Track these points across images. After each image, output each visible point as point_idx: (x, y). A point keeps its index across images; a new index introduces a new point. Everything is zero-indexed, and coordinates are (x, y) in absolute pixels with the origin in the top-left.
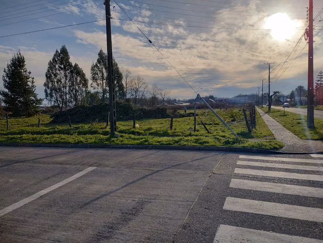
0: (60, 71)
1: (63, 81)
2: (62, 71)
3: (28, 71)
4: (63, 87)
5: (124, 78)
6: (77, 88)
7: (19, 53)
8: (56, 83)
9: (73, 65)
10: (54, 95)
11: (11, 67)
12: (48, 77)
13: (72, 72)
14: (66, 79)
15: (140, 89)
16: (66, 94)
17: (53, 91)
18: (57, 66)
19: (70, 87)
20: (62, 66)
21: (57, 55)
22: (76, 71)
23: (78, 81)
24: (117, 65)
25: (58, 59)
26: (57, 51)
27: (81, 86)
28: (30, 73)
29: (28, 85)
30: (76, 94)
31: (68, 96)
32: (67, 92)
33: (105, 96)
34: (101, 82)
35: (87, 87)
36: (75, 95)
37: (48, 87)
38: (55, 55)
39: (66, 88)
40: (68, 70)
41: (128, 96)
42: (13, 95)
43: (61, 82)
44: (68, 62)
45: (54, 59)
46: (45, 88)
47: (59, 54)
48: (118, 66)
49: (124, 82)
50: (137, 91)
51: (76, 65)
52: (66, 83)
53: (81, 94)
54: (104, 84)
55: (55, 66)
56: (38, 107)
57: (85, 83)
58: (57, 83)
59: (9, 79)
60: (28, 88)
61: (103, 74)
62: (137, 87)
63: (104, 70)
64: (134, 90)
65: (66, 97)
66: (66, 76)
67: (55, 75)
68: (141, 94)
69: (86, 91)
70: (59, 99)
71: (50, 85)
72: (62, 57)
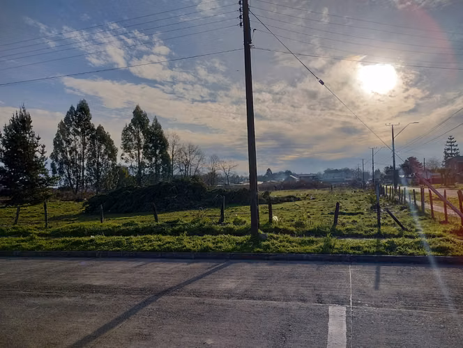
0: (75, 135)
1: (79, 150)
2: (78, 137)
3: (36, 136)
4: (80, 159)
5: (170, 147)
6: (100, 160)
7: (22, 110)
8: (68, 153)
9: (96, 128)
10: (65, 171)
11: (11, 131)
12: (58, 145)
13: (93, 138)
14: (84, 148)
15: (192, 162)
16: (84, 168)
17: (64, 166)
18: (71, 130)
19: (89, 159)
20: (79, 130)
21: (71, 112)
22: (100, 137)
23: (102, 151)
24: (160, 128)
25: (73, 119)
26: (72, 108)
27: (106, 157)
28: (39, 139)
29: (36, 157)
30: (98, 168)
31: (85, 172)
32: (85, 166)
33: (142, 172)
34: (137, 152)
35: (115, 160)
36: (97, 171)
37: (57, 160)
38: (69, 113)
39: (83, 161)
40: (88, 135)
41: (176, 172)
42: (12, 171)
43: (77, 152)
44: (89, 124)
45: (67, 119)
46: (52, 161)
47: (76, 112)
48: (162, 129)
49: (169, 152)
50: (187, 164)
51: (100, 128)
52: (83, 153)
53: (106, 169)
54: (141, 156)
55: (68, 129)
56: (49, 189)
57: (112, 153)
58: (71, 153)
59: (7, 148)
60: (36, 161)
61: (139, 140)
62: (188, 159)
63: (141, 134)
64: (183, 162)
65: (83, 173)
66: (84, 144)
67: (69, 142)
68: (193, 168)
69: (113, 165)
70: (72, 177)
71: (60, 157)
72: (79, 116)
